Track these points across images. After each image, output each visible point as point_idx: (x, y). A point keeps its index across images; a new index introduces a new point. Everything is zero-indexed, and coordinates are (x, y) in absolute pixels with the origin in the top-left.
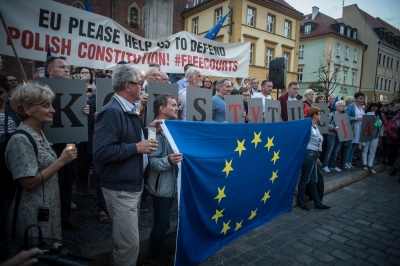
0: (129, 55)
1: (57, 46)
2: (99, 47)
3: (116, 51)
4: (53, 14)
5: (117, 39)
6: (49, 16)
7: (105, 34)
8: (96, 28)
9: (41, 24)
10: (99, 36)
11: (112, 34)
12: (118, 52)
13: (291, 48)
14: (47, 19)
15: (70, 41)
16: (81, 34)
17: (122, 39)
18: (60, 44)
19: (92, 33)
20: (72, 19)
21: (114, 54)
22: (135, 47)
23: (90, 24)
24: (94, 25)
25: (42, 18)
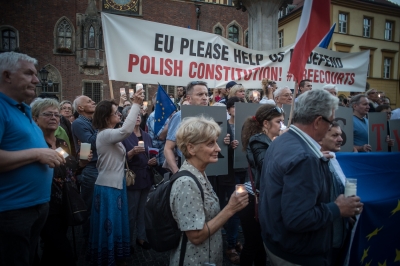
0: (239, 70)
1: (170, 68)
2: (208, 65)
3: (225, 68)
4: (167, 37)
5: (226, 56)
6: (163, 39)
7: (213, 52)
8: (205, 47)
9: (157, 49)
10: (209, 54)
11: (221, 51)
12: (227, 69)
13: (394, 52)
14: (161, 43)
15: (181, 62)
16: (192, 54)
17: (231, 55)
18: (172, 66)
19: (202, 52)
20: (183, 40)
21: (223, 72)
22: (245, 62)
23: (200, 43)
24: (203, 43)
25: (158, 42)
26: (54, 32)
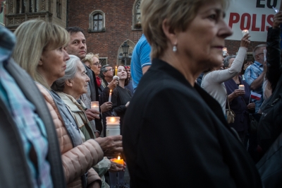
9: (259, 5)
26: (133, 10)
